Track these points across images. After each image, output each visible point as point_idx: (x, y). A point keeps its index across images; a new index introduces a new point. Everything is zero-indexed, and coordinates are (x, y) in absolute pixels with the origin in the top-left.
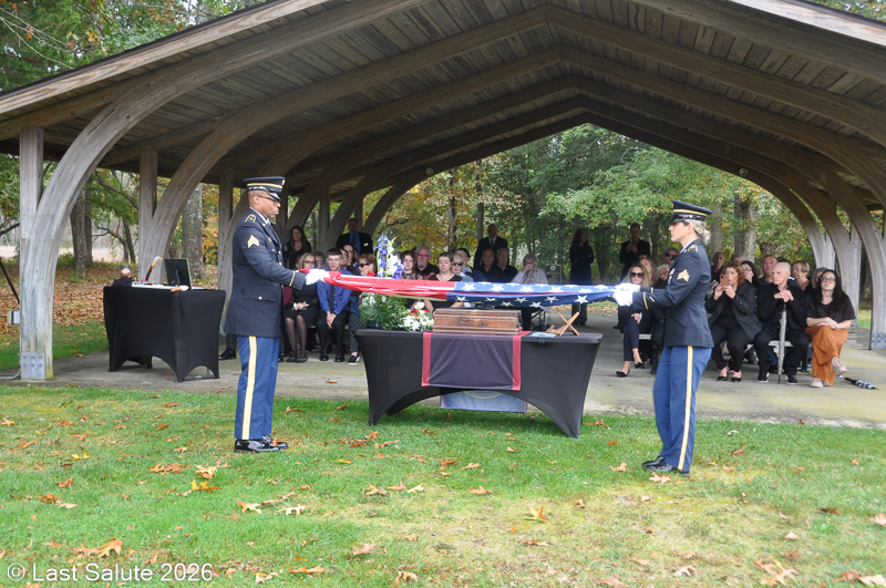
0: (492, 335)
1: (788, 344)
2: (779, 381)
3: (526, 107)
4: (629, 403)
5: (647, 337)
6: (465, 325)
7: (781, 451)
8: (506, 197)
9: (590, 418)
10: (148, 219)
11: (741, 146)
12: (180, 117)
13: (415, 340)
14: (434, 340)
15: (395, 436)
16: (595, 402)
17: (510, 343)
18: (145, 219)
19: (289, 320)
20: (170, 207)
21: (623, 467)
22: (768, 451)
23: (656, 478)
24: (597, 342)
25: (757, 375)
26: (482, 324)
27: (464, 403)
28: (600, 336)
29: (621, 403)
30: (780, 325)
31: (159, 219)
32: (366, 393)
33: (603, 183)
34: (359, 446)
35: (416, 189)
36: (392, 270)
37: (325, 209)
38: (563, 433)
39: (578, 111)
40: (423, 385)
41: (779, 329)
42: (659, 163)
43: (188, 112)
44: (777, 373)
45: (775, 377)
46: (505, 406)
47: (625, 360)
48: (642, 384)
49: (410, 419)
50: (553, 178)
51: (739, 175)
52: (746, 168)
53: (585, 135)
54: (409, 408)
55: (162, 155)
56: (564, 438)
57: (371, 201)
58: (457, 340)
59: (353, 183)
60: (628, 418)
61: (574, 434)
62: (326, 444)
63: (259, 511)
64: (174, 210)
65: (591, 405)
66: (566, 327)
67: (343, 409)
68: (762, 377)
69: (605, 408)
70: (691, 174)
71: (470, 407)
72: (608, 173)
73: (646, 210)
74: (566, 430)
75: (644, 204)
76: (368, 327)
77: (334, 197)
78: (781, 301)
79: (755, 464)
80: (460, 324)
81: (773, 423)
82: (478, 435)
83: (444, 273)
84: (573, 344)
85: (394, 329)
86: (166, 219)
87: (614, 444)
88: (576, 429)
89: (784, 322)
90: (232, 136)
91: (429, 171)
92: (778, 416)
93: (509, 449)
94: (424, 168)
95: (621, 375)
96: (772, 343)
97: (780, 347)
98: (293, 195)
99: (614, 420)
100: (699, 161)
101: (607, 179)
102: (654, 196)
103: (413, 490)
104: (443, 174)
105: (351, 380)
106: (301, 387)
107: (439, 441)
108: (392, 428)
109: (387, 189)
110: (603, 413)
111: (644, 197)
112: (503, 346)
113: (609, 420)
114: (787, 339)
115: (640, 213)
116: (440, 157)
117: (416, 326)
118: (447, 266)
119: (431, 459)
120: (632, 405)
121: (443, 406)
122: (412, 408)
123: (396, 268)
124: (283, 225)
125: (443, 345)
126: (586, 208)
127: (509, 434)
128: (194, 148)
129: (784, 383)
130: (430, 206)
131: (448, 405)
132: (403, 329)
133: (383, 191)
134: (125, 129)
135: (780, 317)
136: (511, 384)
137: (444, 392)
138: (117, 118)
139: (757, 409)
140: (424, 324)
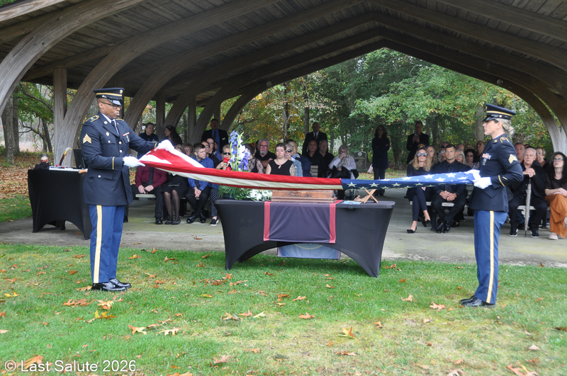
0: (315, 203)
1: (532, 208)
2: (526, 235)
3: (340, 35)
4: (415, 252)
5: (429, 204)
6: (295, 196)
7: (527, 286)
8: (326, 102)
9: (386, 263)
10: (61, 119)
11: (498, 63)
12: (84, 44)
13: (259, 207)
14: (272, 207)
15: (245, 276)
16: (390, 251)
17: (328, 209)
18: (58, 119)
19: (167, 193)
20: (77, 111)
21: (410, 298)
22: (517, 286)
23: (435, 306)
24: (391, 207)
25: (509, 231)
26: (308, 195)
27: (295, 253)
28: (393, 203)
29: (409, 252)
30: (526, 194)
31: (69, 119)
32: (223, 246)
33: (396, 92)
34: (218, 284)
35: (260, 97)
36: (241, 156)
37: (192, 112)
38: (367, 274)
39: (377, 38)
40: (265, 240)
41: (525, 197)
42: (439, 77)
43: (89, 40)
44: (524, 229)
45: (523, 232)
46: (325, 255)
47: (414, 220)
48: (424, 238)
49: (255, 265)
50: (360, 88)
51: (496, 84)
52: (502, 79)
53: (383, 56)
54: (255, 257)
55: (70, 72)
56: (367, 278)
57: (226, 106)
58: (289, 207)
59: (213, 93)
60: (414, 263)
61: (375, 275)
62: (194, 283)
63: (145, 333)
64: (80, 113)
65: (386, 254)
66: (368, 197)
67: (206, 258)
68: (513, 233)
69: (397, 256)
70: (461, 85)
71: (299, 256)
72: (401, 84)
73: (428, 111)
74: (369, 271)
75: (427, 107)
76: (224, 198)
77: (199, 103)
78: (527, 176)
79: (507, 295)
80: (291, 196)
81: (520, 265)
82: (305, 275)
83: (280, 158)
84: (373, 209)
85: (243, 199)
86: (74, 120)
87: (404, 281)
88: (376, 271)
89: (529, 192)
90: (122, 58)
91: (269, 83)
92: (524, 260)
93: (328, 286)
94: (265, 81)
95: (410, 231)
96: (520, 207)
97: (526, 210)
98: (169, 102)
99: (404, 264)
100: (467, 75)
101: (400, 89)
102: (434, 101)
103: (257, 316)
104: (279, 86)
105: (212, 236)
106: (176, 242)
107: (276, 280)
108: (242, 272)
109: (238, 97)
110: (396, 259)
111: (427, 102)
112: (322, 211)
113: (400, 264)
114: (531, 205)
115: (424, 113)
116: (276, 73)
117: (259, 197)
118: (283, 153)
119: (270, 293)
120: (418, 253)
121: (279, 255)
122: (257, 257)
123: (244, 155)
124: (161, 124)
125: (278, 210)
126: (384, 109)
127: (327, 275)
128: (94, 67)
129: (529, 236)
130: (269, 110)
131: (283, 254)
132: (250, 199)
133: (235, 99)
134: (41, 52)
135: (527, 188)
136: (329, 238)
137: (280, 245)
138: (35, 44)
139: (509, 256)
140: (265, 195)
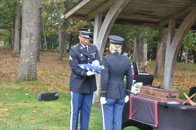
6: (148, 94)
10: (169, 47)
17: (154, 104)
26: (153, 95)
40: (130, 118)
86: (174, 48)
125: (135, 101)
136: (155, 124)
138: (115, 8)
